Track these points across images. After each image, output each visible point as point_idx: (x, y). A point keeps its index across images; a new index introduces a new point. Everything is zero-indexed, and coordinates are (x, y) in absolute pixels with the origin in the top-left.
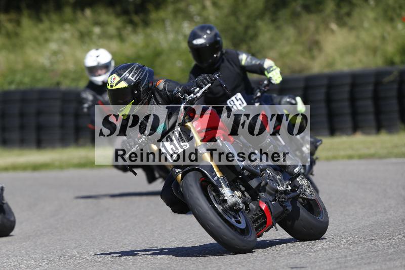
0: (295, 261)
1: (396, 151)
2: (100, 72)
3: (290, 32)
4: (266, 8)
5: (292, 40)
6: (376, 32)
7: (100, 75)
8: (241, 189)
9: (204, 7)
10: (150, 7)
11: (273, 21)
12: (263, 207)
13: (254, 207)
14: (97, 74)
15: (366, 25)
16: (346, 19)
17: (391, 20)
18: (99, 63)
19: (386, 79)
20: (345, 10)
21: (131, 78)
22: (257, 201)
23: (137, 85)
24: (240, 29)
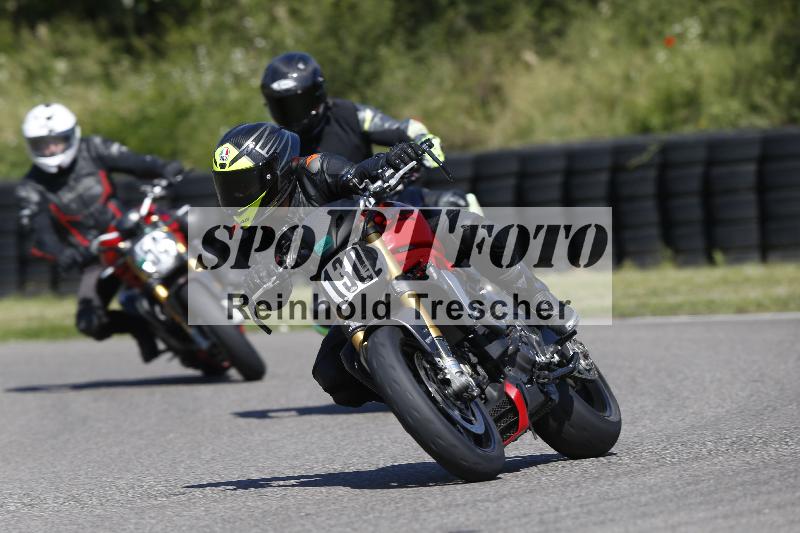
0: (458, 518)
1: (654, 301)
2: (53, 148)
3: (444, 68)
4: (396, 21)
5: (448, 84)
6: (615, 68)
7: (52, 154)
8: (470, 360)
9: (274, 21)
10: (167, 20)
11: (411, 47)
12: (513, 393)
13: (495, 394)
14: (47, 152)
15: (594, 53)
16: (555, 42)
17: (644, 43)
18: (51, 131)
19: (635, 161)
20: (552, 24)
21: (260, 151)
22: (501, 382)
23: (269, 164)
24: (346, 62)
